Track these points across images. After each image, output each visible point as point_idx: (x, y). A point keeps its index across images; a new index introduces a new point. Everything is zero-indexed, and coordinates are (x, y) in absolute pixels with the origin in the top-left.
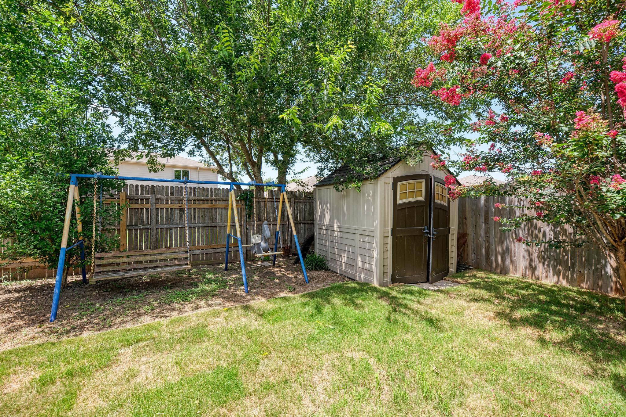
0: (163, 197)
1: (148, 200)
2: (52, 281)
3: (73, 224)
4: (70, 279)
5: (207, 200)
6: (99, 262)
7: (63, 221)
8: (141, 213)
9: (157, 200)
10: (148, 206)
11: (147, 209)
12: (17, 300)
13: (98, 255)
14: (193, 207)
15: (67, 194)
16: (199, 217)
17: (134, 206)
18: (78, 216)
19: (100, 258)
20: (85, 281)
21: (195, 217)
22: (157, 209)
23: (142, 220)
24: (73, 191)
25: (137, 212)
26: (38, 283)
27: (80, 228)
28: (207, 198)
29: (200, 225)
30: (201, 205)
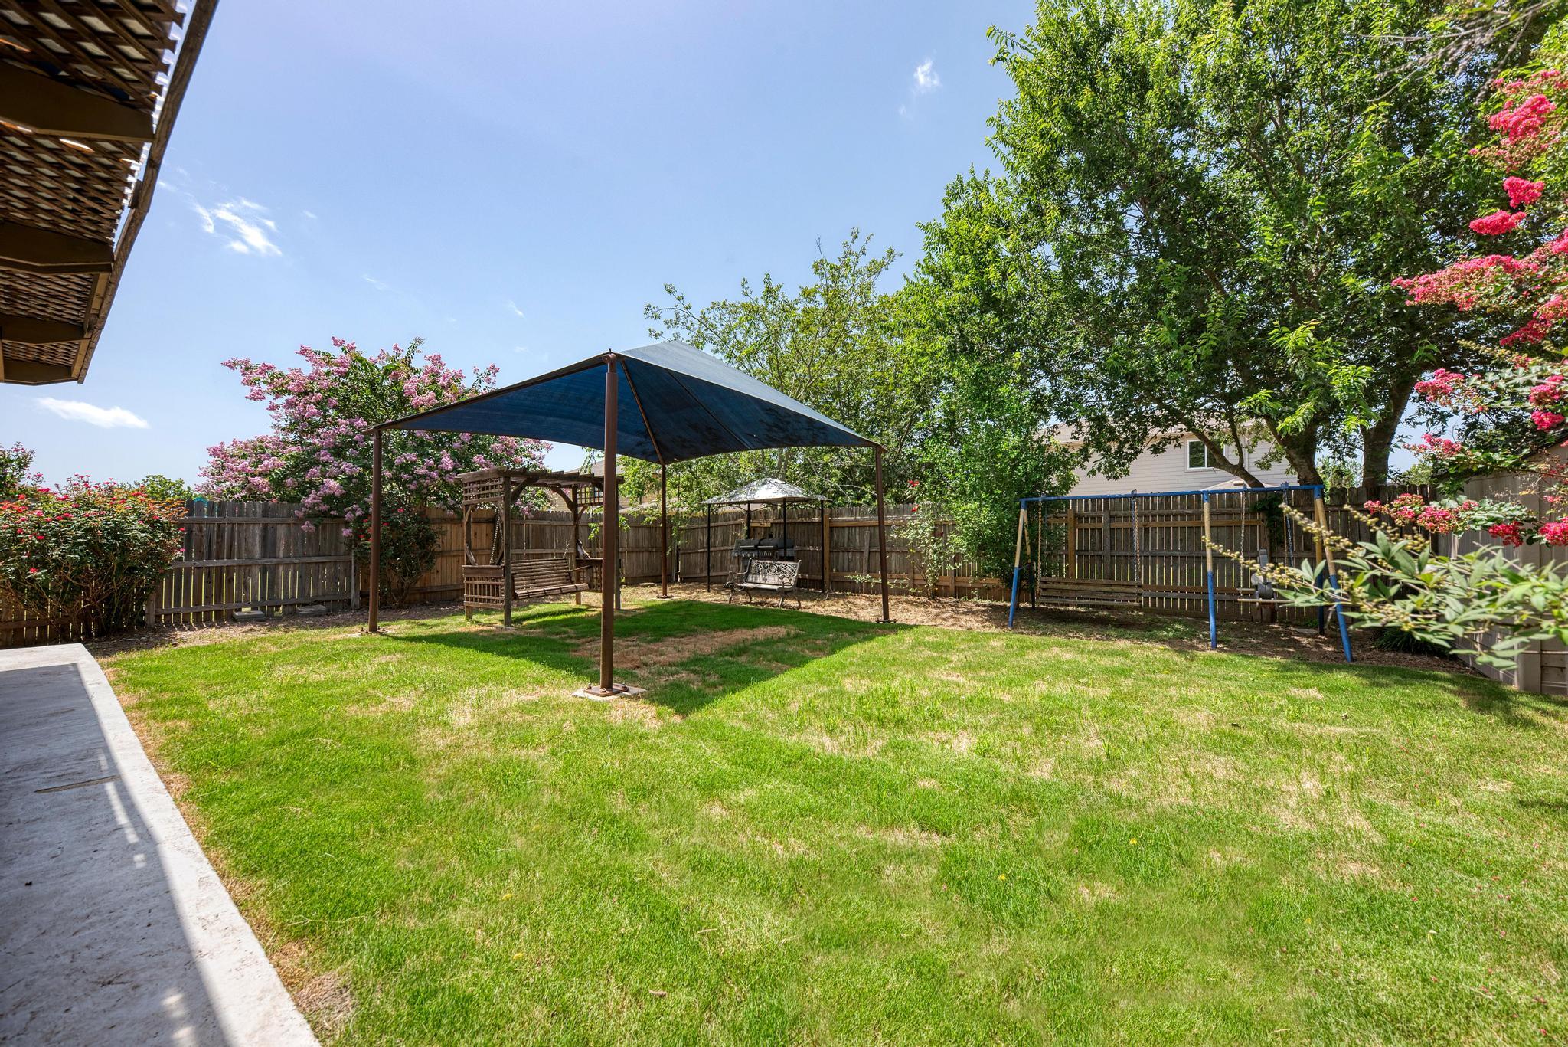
0: (1119, 513)
1: (1100, 518)
2: (1008, 604)
3: (1023, 547)
4: (1022, 605)
5: (1190, 515)
6: (1045, 586)
7: (1015, 543)
8: (1093, 535)
9: (1112, 517)
10: (1097, 525)
11: (1100, 530)
12: (983, 611)
13: (1043, 579)
14: (1164, 526)
15: (1018, 517)
16: (1176, 542)
17: (1084, 526)
18: (1027, 539)
19: (1045, 582)
20: (1033, 608)
21: (1168, 542)
22: (1112, 530)
23: (1093, 543)
24: (1023, 513)
25: (1087, 534)
26: (998, 603)
27: (1029, 551)
28: (1190, 511)
29: (1177, 554)
30: (1180, 523)
